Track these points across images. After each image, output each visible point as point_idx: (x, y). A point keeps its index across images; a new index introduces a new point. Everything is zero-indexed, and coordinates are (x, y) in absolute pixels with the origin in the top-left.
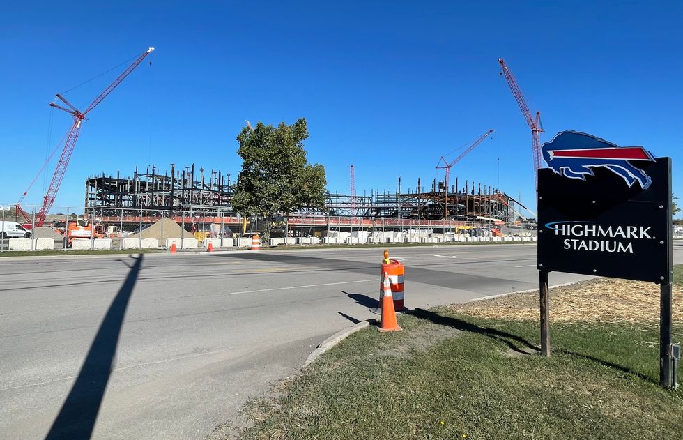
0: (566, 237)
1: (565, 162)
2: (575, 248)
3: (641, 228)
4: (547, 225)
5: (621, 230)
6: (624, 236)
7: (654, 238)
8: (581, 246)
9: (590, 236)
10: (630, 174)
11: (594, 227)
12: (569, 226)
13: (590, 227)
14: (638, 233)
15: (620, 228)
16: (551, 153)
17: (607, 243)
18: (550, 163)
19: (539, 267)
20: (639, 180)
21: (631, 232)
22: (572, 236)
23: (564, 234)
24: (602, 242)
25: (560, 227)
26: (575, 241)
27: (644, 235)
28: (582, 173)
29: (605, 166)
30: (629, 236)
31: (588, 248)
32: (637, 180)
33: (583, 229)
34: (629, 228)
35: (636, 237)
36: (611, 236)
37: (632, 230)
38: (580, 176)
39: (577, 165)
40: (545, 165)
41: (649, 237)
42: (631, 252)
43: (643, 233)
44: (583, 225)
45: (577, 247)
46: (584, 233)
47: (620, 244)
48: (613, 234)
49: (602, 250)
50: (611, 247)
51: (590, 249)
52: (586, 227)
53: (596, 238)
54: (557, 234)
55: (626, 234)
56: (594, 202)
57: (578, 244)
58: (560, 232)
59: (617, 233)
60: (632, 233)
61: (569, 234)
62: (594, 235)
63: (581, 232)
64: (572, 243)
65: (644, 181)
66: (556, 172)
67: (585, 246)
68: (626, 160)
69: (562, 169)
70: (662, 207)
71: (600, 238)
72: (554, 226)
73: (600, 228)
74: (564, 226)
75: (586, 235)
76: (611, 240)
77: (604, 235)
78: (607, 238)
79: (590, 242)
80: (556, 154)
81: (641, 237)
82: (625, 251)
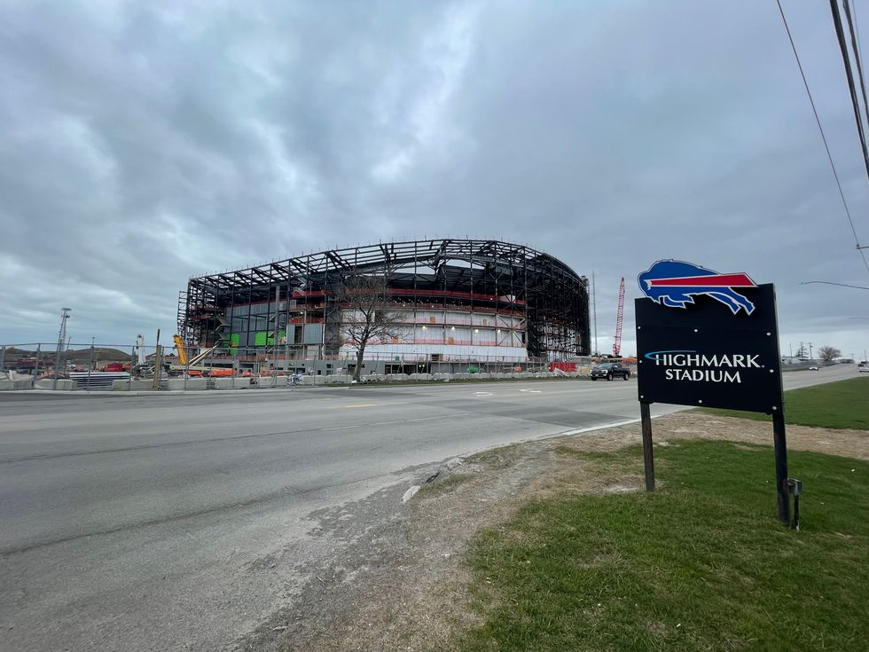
0: (668, 367)
1: (664, 291)
2: (678, 378)
3: (749, 356)
4: (647, 356)
5: (727, 359)
6: (730, 365)
7: (763, 366)
8: (684, 376)
9: (693, 366)
10: (734, 301)
11: (697, 356)
12: (670, 356)
13: (693, 357)
14: (745, 362)
15: (725, 357)
16: (649, 282)
17: (713, 372)
18: (648, 293)
19: (640, 399)
20: (744, 306)
21: (737, 360)
22: (674, 366)
23: (665, 364)
24: (707, 372)
25: (661, 357)
26: (678, 371)
27: (752, 364)
28: (683, 302)
29: (707, 293)
30: (735, 365)
31: (692, 377)
32: (743, 308)
33: (686, 359)
34: (735, 356)
35: (743, 366)
36: (716, 365)
37: (738, 358)
38: (681, 304)
39: (677, 294)
40: (642, 295)
41: (757, 366)
42: (739, 381)
43: (751, 361)
44: (686, 354)
45: (680, 378)
46: (687, 363)
47: (727, 374)
48: (719, 363)
49: (707, 380)
50: (717, 376)
51: (694, 379)
52: (689, 356)
53: (700, 368)
54: (658, 364)
55: (732, 363)
56: (696, 331)
57: (681, 374)
58: (661, 362)
59: (722, 362)
60: (739, 362)
61: (670, 364)
62: (698, 365)
63: (684, 362)
64: (674, 373)
65: (750, 309)
66: (655, 301)
67: (689, 376)
68: (729, 287)
69: (661, 299)
70: (769, 334)
71: (704, 368)
72: (654, 356)
73: (704, 357)
74: (665, 356)
75: (689, 364)
76: (717, 370)
77: (709, 364)
78: (712, 367)
79: (694, 371)
80: (654, 283)
81: (749, 365)
82: (732, 380)
